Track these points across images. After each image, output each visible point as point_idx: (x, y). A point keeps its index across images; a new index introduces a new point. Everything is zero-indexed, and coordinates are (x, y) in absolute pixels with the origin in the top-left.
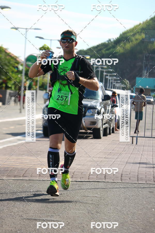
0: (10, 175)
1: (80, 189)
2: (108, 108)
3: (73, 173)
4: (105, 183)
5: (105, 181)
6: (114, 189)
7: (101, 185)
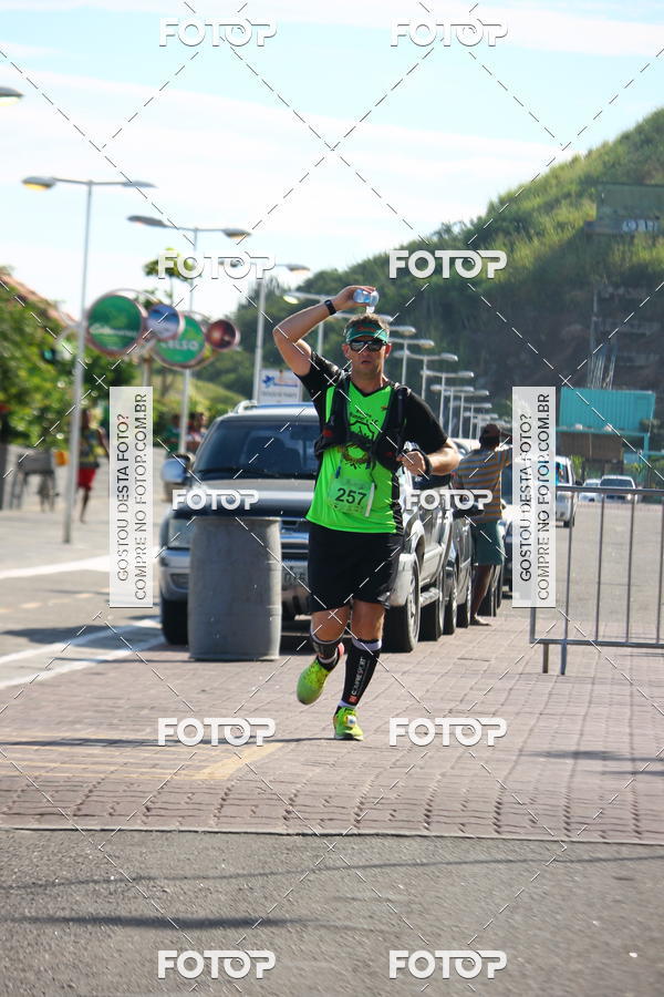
0: (22, 812)
1: (320, 869)
2: (439, 521)
3: (291, 799)
4: (426, 842)
5: (426, 833)
6: (464, 866)
7: (409, 850)
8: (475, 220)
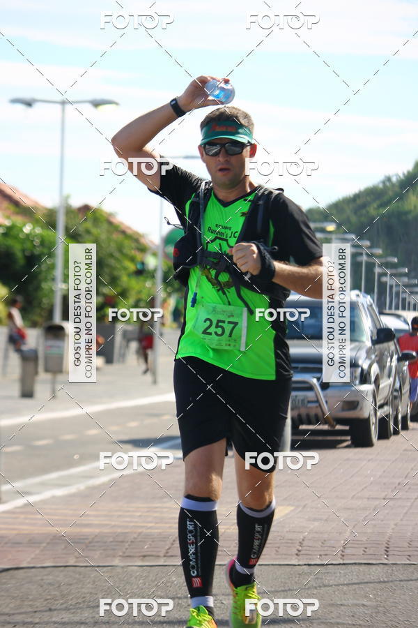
0: (131, 554)
1: (320, 587)
2: (388, 364)
3: (300, 543)
4: (386, 567)
5: (386, 562)
6: (411, 582)
7: (376, 573)
8: (406, 173)
